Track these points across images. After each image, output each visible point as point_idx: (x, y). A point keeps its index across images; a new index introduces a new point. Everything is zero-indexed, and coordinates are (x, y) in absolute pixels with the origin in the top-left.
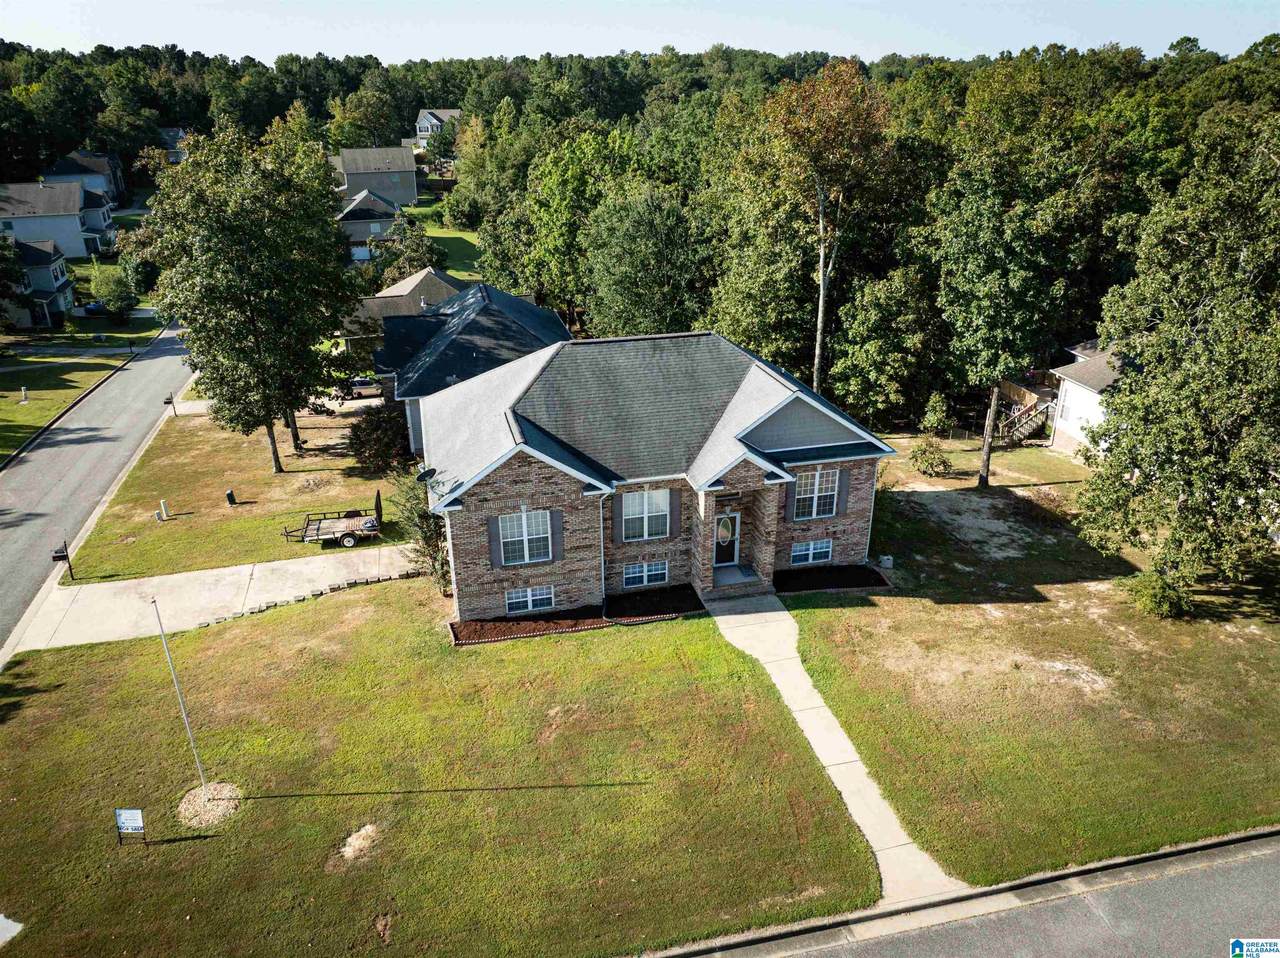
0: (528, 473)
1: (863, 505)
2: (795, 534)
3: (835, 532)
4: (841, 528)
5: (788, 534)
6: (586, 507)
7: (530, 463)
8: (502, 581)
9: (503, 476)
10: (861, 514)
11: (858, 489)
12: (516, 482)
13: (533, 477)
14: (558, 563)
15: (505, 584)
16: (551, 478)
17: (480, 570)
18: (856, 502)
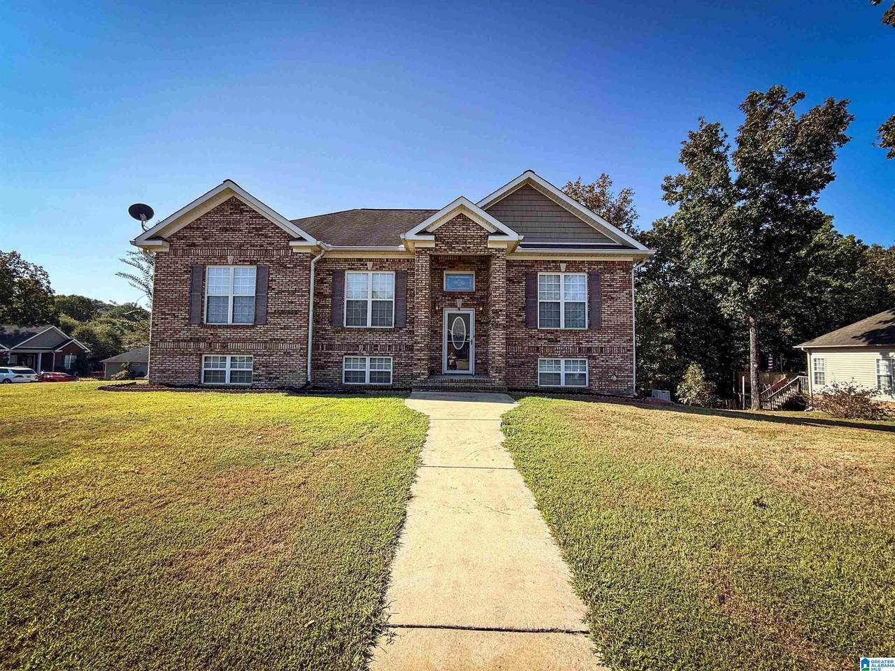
0: (239, 222)
1: (622, 319)
2: (540, 344)
3: (589, 349)
4: (597, 344)
5: (532, 343)
6: (295, 266)
7: (242, 211)
8: (198, 340)
9: (214, 222)
10: (621, 329)
11: (612, 298)
12: (226, 230)
13: (243, 226)
14: (260, 328)
15: (202, 345)
16: (261, 229)
17: (177, 324)
18: (612, 314)
